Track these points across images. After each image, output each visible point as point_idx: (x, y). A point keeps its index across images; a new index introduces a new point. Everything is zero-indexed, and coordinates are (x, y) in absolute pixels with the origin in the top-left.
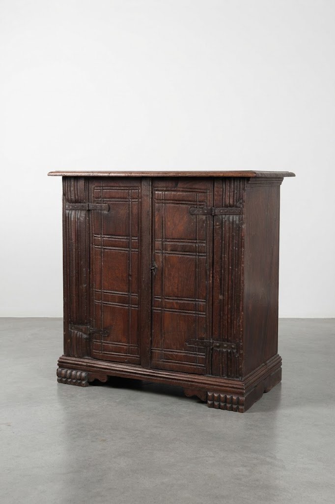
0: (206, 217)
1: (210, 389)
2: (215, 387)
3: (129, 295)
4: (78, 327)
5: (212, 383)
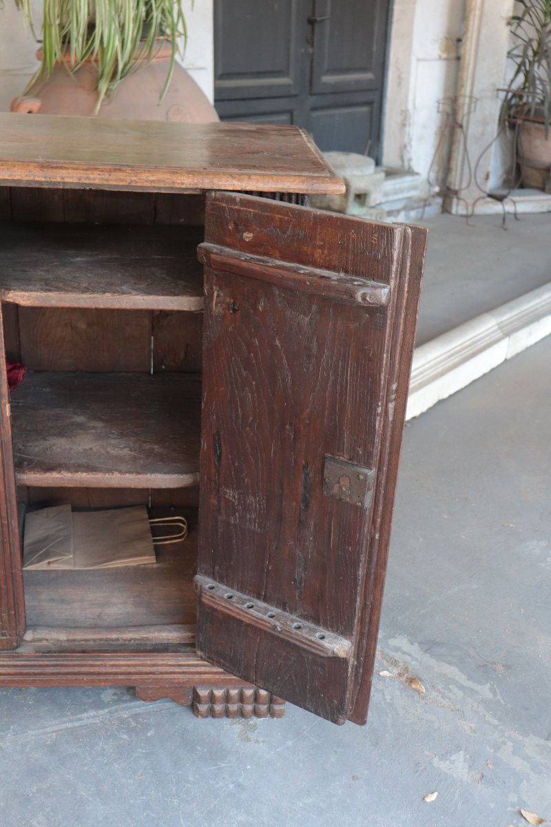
1: (203, 683)
2: (217, 677)
5: (207, 670)
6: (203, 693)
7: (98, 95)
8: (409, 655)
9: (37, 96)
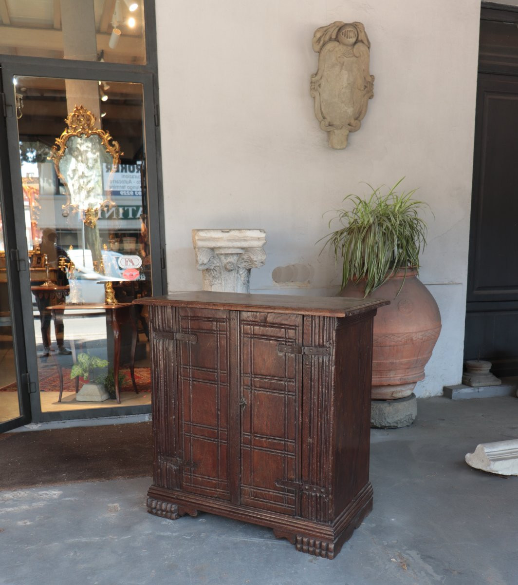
0: (296, 356)
1: (299, 533)
2: (305, 531)
3: (218, 430)
4: (167, 458)
5: (301, 526)
6: (299, 538)
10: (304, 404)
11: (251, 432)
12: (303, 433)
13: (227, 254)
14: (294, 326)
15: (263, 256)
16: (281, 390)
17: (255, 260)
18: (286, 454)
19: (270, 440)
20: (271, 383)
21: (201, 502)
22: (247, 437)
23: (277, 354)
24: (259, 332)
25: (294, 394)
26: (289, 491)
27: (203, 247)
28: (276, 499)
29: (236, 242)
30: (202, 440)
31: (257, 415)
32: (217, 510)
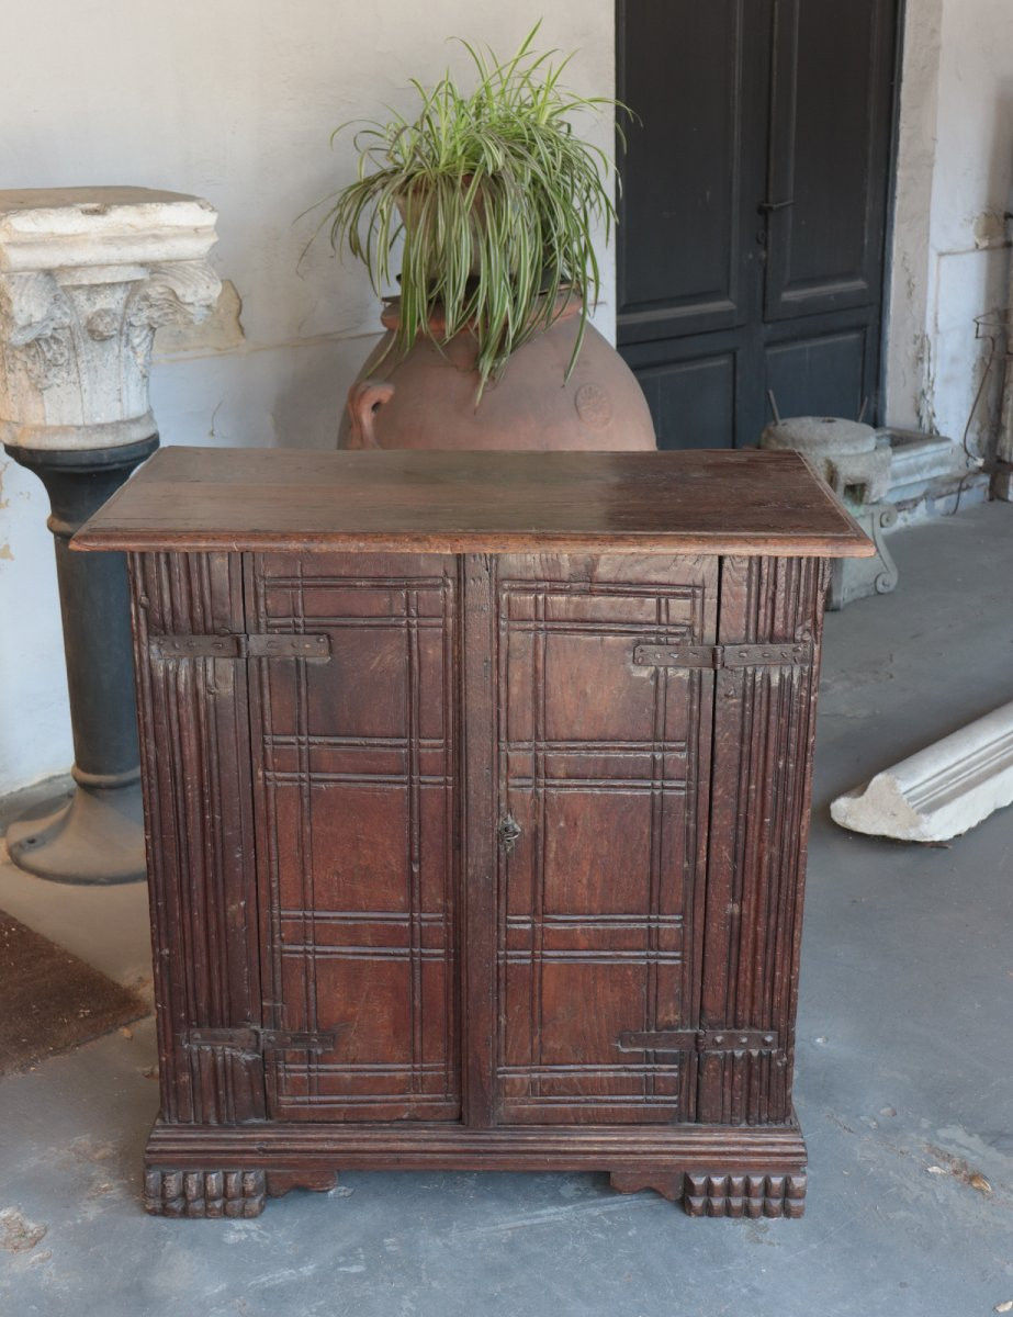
0: (693, 673)
1: (699, 1167)
2: (716, 1159)
3: (412, 919)
4: (216, 1032)
5: (703, 1149)
6: (699, 1181)
7: (479, 377)
8: (967, 1148)
9: (388, 380)
10: (716, 811)
11: (534, 913)
12: (711, 890)
13: (98, 286)
14: (689, 586)
15: (212, 287)
16: (642, 778)
17: (188, 300)
18: (653, 957)
19: (600, 926)
20: (606, 760)
21: (354, 1146)
22: (522, 926)
23: (629, 673)
24: (567, 610)
25: (683, 784)
26: (658, 1059)
27: (25, 269)
28: (617, 1086)
29: (132, 244)
30: (351, 957)
31: (556, 859)
32: (417, 1156)
